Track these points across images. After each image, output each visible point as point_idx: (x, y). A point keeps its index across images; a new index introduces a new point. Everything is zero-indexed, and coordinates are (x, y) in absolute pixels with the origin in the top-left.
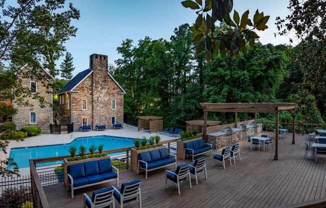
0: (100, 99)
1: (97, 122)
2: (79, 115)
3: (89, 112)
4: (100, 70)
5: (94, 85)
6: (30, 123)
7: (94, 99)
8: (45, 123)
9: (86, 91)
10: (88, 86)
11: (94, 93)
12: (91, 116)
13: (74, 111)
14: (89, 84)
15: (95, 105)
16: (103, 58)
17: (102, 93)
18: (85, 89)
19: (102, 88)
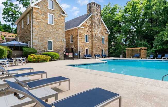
0: (97, 35)
1: (95, 52)
2: (84, 46)
3: (90, 44)
4: (96, 14)
5: (93, 24)
6: (48, 50)
7: (93, 35)
8: (60, 50)
9: (88, 29)
10: (89, 25)
11: (93, 30)
12: (91, 47)
13: (80, 43)
14: (90, 23)
15: (94, 39)
16: (98, 6)
17: (98, 31)
18: (87, 27)
19: (98, 28)
